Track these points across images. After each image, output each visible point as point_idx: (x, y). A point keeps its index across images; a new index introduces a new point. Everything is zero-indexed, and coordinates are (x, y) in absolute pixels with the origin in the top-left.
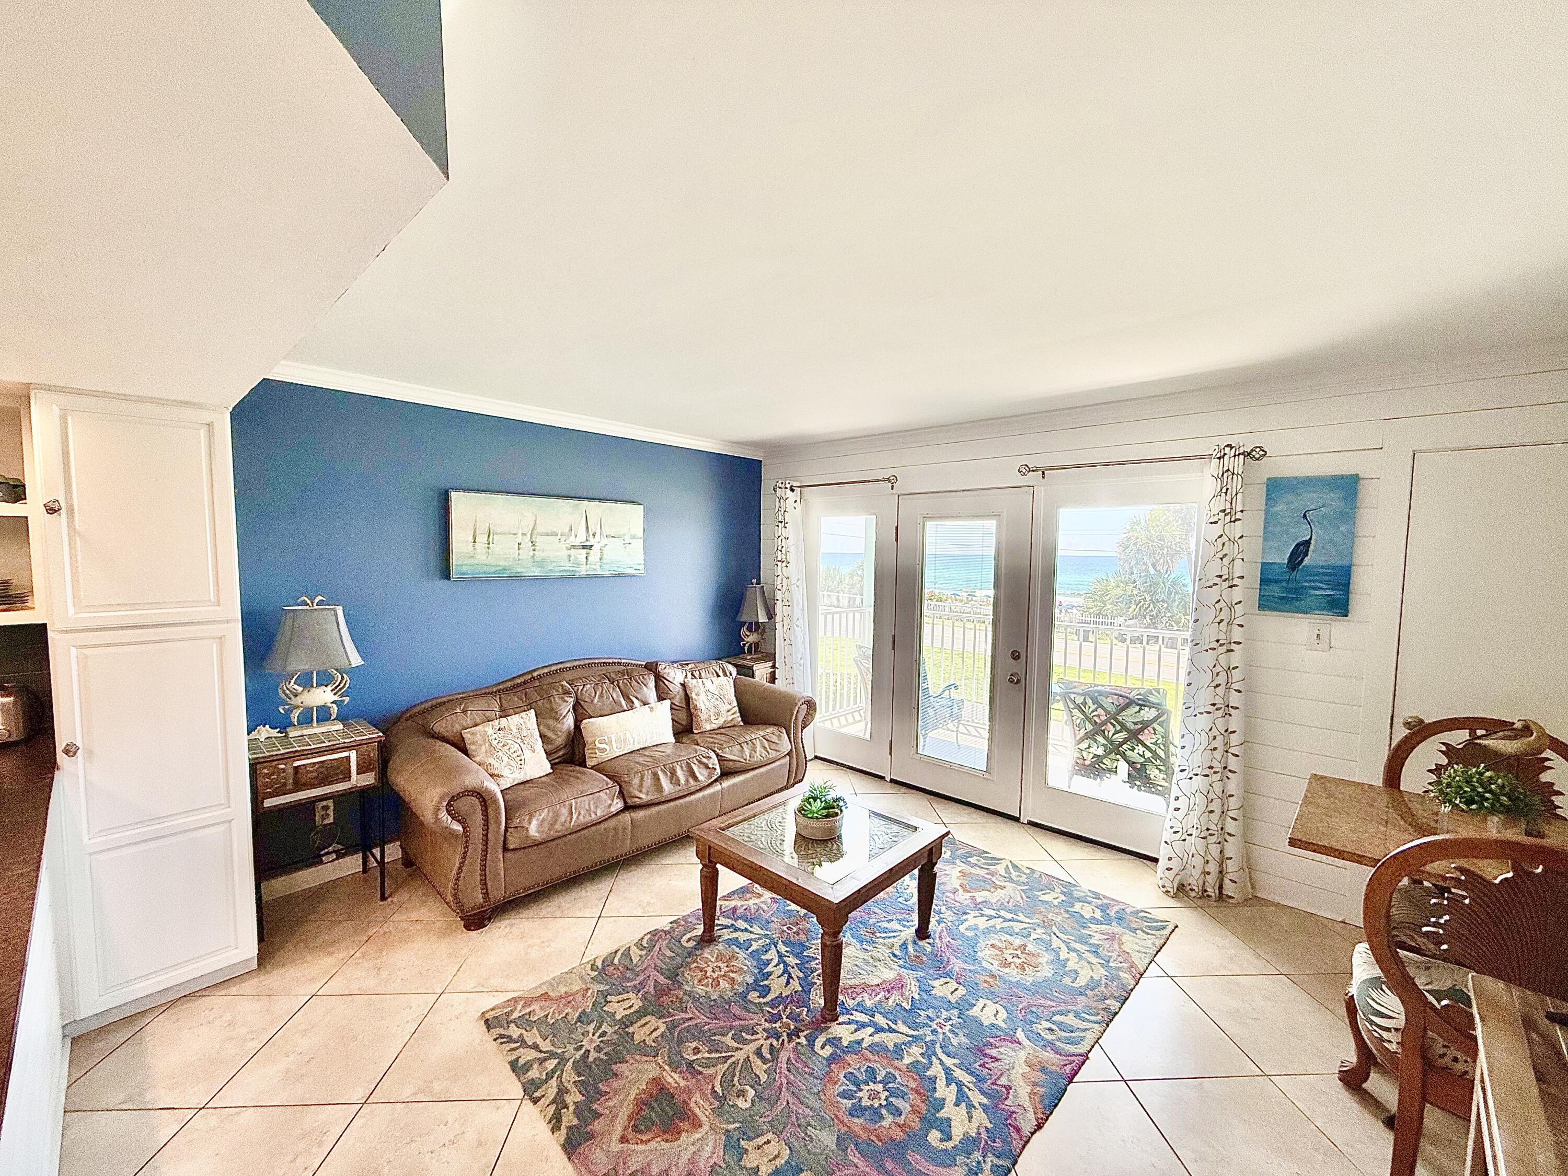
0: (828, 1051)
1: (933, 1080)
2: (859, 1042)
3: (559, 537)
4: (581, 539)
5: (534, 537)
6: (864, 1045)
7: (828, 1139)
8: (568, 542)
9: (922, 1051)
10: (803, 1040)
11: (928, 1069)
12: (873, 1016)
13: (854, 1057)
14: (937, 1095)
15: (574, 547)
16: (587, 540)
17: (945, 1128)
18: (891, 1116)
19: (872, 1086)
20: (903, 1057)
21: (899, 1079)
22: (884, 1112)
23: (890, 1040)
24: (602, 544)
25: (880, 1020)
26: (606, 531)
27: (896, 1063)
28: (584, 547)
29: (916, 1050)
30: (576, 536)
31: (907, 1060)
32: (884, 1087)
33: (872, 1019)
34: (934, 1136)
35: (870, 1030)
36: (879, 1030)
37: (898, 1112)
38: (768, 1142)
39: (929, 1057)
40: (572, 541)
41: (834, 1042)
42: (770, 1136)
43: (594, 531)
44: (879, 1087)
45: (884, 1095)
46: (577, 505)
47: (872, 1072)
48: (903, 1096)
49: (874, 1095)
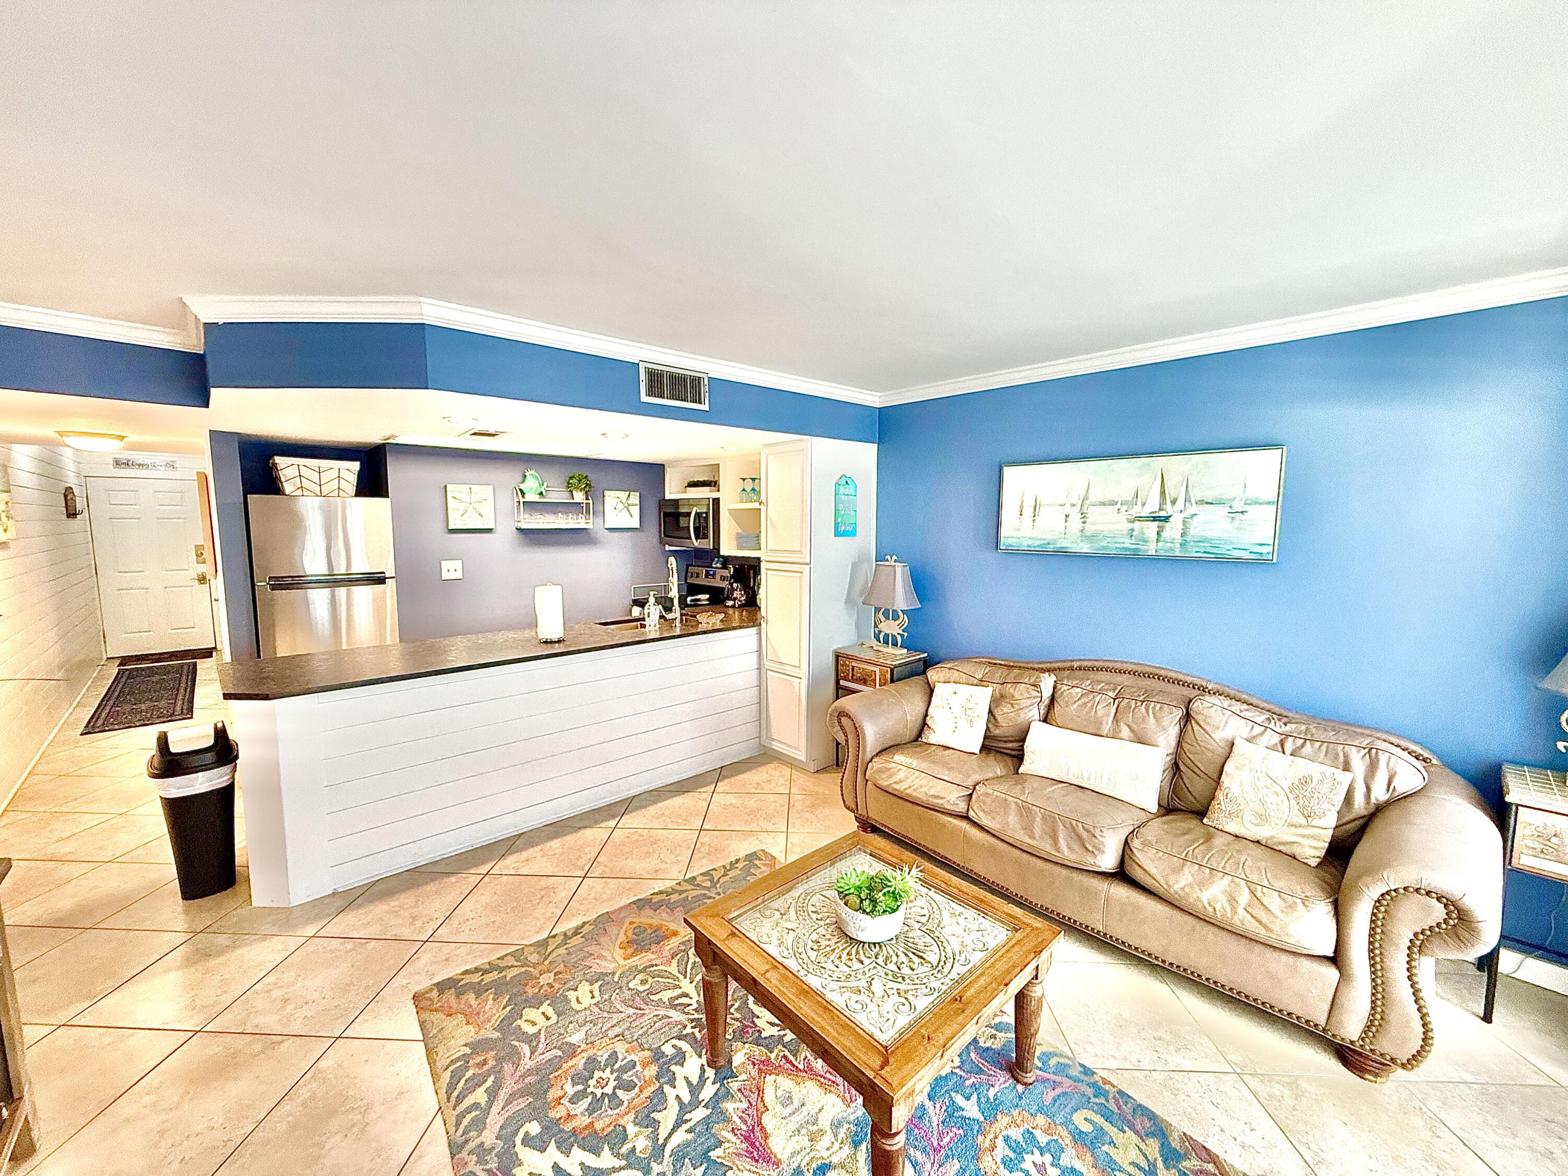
0: (668, 1050)
1: (597, 1152)
2: (672, 1083)
3: (1119, 506)
4: (1152, 506)
5: (1085, 508)
6: (667, 1088)
7: (576, 1038)
8: (1130, 512)
9: (638, 1152)
10: (688, 1030)
11: (611, 1149)
12: (706, 1106)
13: (654, 1073)
14: (575, 1149)
15: (1139, 519)
16: (1161, 509)
17: (538, 1144)
18: (573, 1093)
19: (612, 1084)
20: (636, 1124)
21: (610, 1112)
22: (580, 1087)
23: (667, 1118)
24: (1187, 513)
25: (700, 1113)
26: (1196, 495)
27: (632, 1116)
28: (1155, 519)
29: (642, 1144)
30: (1143, 505)
31: (631, 1130)
32: (607, 1095)
33: (703, 1104)
34: (534, 1128)
35: (686, 1098)
36: (684, 1108)
37: (574, 1100)
38: (593, 997)
39: (627, 1157)
40: (1137, 510)
41: (680, 1057)
42: (598, 998)
43: (1173, 496)
44: (608, 1090)
45: (599, 1092)
46: (1148, 464)
47: (630, 1086)
48: (590, 1110)
49: (602, 1083)
